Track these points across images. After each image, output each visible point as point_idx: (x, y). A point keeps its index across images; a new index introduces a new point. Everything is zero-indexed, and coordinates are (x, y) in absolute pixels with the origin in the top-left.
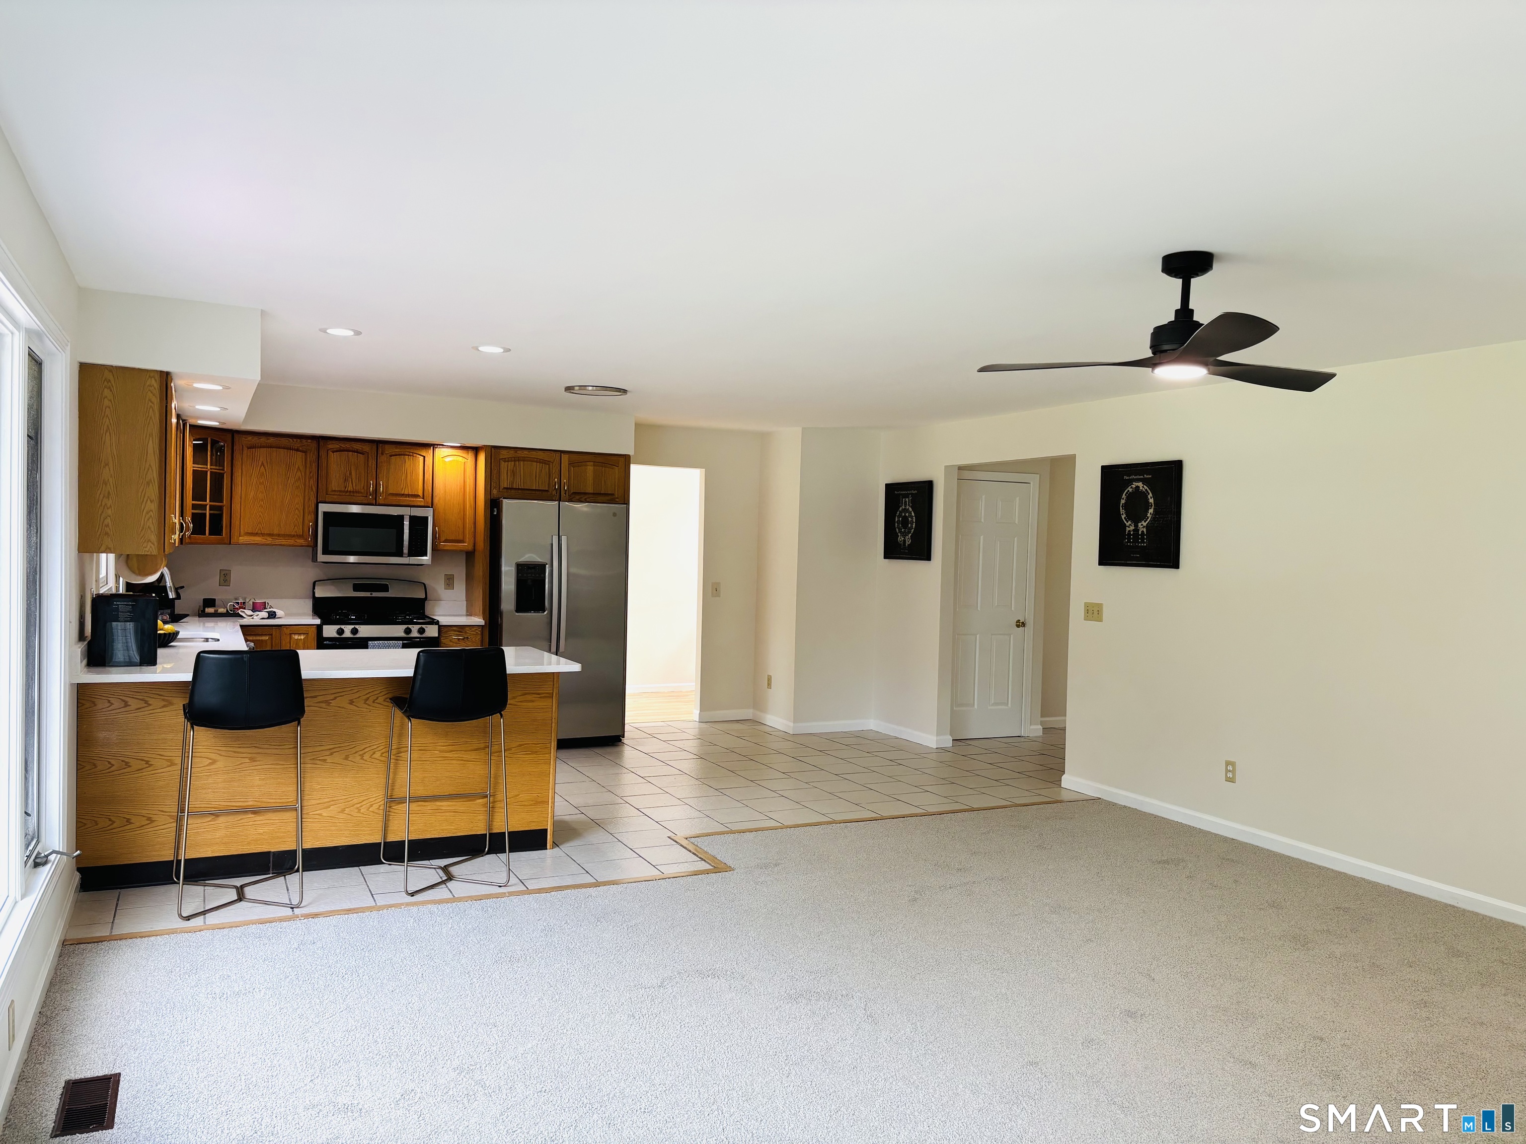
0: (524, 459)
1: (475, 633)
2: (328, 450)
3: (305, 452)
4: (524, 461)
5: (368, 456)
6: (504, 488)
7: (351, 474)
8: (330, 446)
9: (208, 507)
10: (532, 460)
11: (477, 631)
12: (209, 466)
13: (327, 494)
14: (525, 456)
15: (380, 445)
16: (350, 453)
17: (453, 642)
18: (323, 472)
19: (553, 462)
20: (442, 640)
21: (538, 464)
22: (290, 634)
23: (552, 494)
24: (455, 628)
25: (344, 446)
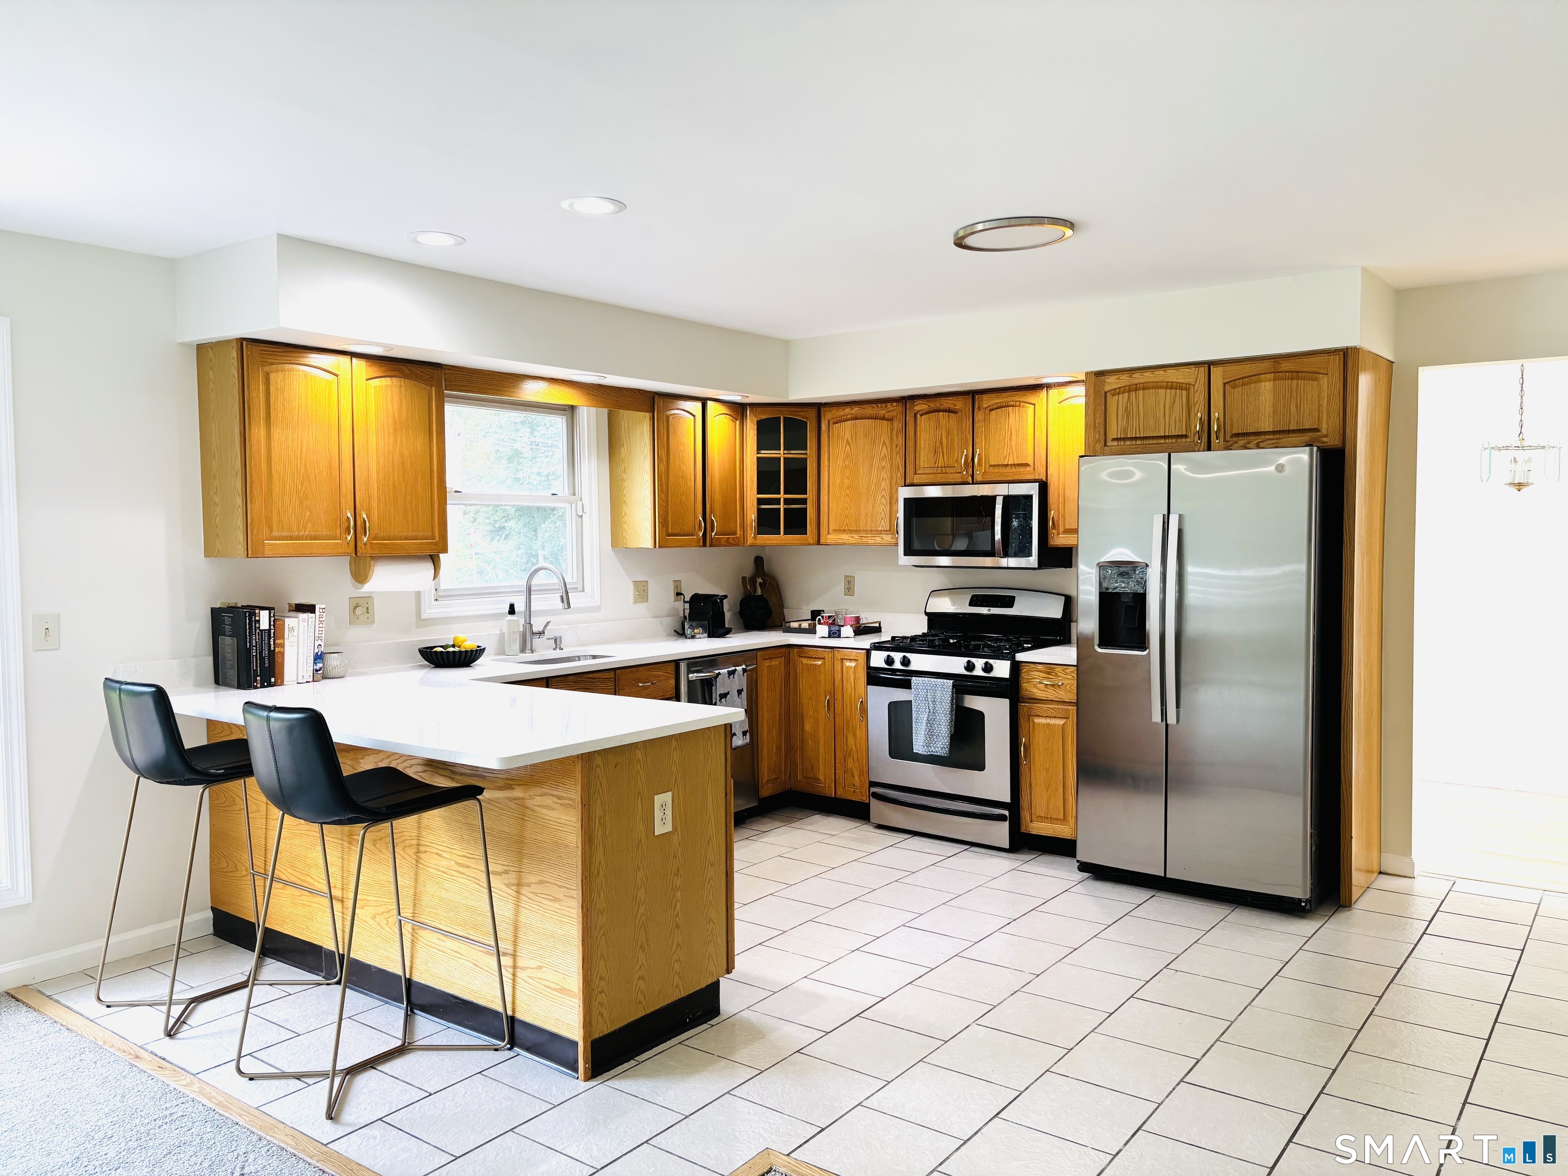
0: (1145, 387)
1: (1070, 677)
2: (915, 415)
3: (890, 420)
4: (1144, 389)
5: (963, 414)
6: (1114, 440)
7: (941, 443)
8: (917, 408)
9: (782, 500)
10: (1157, 386)
11: (1073, 674)
12: (782, 452)
13: (916, 474)
14: (1147, 380)
15: (977, 396)
16: (941, 414)
17: (1039, 689)
18: (910, 444)
19: (1194, 383)
20: (1023, 685)
21: (1168, 391)
22: (842, 659)
23: (1194, 441)
24: (1040, 667)
25: (933, 405)
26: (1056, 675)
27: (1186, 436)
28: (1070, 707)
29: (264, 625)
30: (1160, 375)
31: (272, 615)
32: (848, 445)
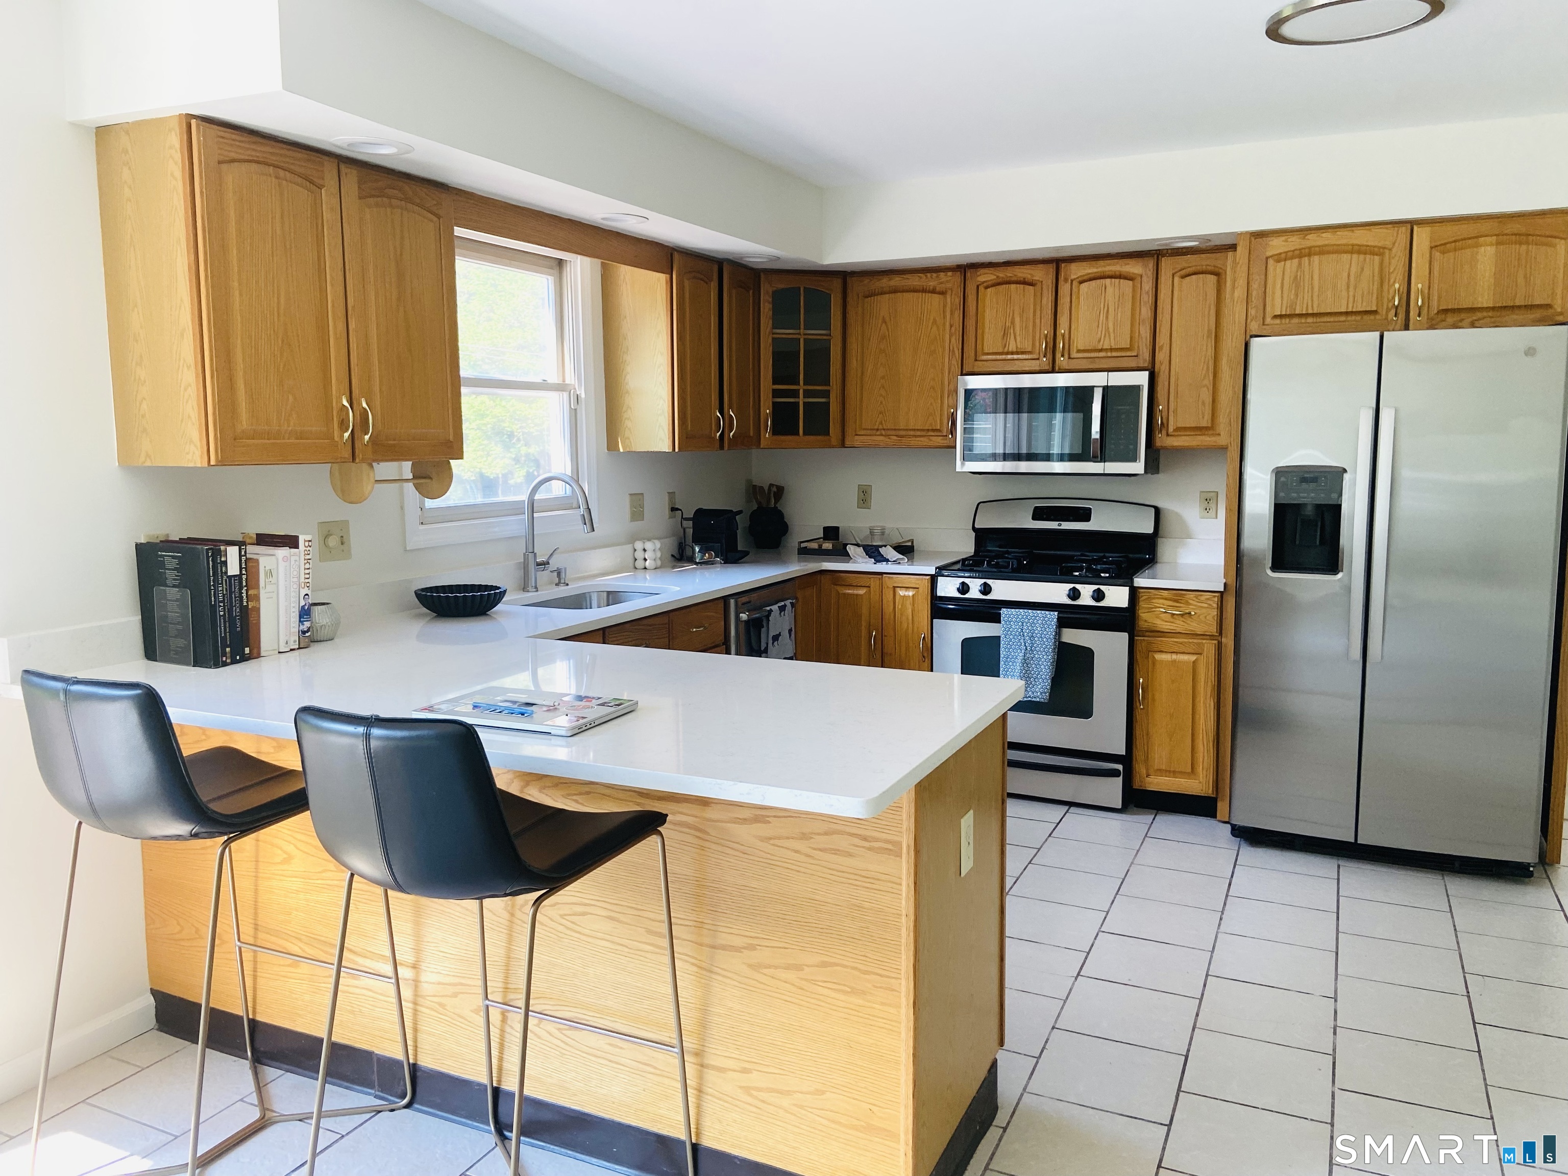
0: (1323, 251)
1: (1206, 605)
2: (978, 287)
3: (943, 293)
4: (1321, 253)
5: (1042, 288)
6: (1275, 317)
7: (1013, 322)
8: (981, 279)
9: (801, 392)
10: (1339, 250)
11: (1211, 603)
12: (802, 331)
13: (975, 360)
14: (1326, 242)
15: (1063, 265)
16: (1013, 286)
17: (1163, 620)
18: (971, 323)
19: (1391, 247)
20: (1141, 614)
21: (1355, 256)
22: (894, 587)
23: (1386, 319)
24: (1165, 593)
25: (1003, 274)
26: (1188, 603)
27: (1374, 312)
28: (1204, 641)
29: (233, 569)
30: (1343, 238)
31: (243, 553)
32: (884, 325)
